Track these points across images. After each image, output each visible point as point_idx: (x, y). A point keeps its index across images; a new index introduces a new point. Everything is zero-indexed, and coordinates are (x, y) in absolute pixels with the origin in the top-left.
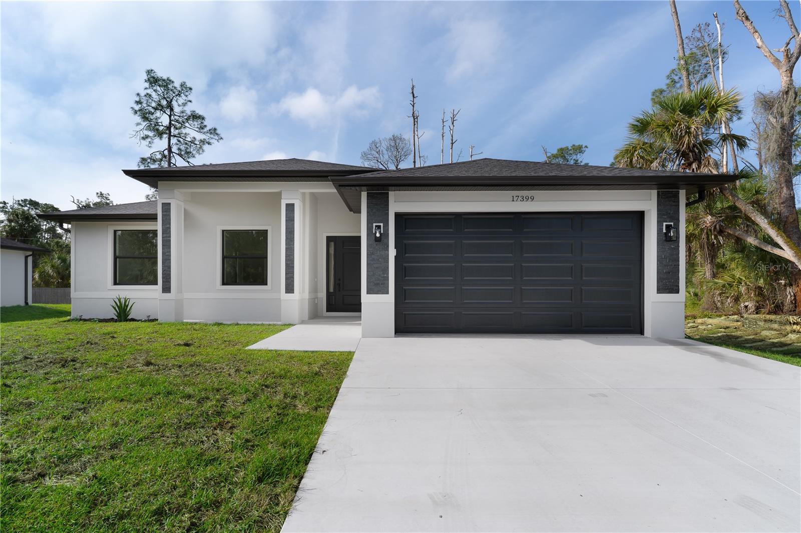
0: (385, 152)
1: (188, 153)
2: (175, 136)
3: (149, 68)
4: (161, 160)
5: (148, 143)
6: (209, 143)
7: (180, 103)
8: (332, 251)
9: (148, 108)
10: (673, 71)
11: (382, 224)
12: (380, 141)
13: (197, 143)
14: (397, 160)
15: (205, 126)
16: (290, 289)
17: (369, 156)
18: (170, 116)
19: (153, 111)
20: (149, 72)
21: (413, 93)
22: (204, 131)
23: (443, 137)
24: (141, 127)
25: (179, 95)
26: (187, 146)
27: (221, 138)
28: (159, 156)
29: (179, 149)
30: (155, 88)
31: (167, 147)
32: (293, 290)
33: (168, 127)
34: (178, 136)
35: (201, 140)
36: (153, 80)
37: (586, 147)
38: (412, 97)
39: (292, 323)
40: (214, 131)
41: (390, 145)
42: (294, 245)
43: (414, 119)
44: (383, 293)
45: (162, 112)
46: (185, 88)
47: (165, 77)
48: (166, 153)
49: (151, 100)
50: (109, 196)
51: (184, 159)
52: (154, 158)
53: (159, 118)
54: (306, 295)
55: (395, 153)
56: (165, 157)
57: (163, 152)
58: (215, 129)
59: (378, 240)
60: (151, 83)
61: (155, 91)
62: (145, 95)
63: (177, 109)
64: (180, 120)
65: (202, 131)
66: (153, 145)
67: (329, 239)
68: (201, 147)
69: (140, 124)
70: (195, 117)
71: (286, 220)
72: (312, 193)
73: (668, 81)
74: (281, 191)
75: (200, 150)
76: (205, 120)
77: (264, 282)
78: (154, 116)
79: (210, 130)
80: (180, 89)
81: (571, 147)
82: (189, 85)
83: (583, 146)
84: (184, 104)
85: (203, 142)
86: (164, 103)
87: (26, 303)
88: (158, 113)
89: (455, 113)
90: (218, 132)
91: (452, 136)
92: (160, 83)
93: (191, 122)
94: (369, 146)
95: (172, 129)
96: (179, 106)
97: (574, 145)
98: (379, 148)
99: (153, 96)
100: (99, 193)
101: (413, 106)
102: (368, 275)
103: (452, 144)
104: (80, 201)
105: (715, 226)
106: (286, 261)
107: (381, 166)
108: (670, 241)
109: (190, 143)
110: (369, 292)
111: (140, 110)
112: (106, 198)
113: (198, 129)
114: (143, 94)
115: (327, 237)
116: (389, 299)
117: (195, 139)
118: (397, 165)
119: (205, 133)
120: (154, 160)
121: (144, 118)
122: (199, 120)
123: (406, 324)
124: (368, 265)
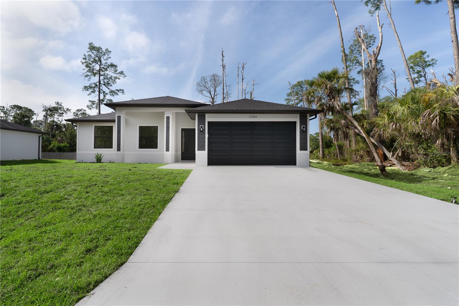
0: (209, 82)
1: (108, 84)
2: (102, 75)
3: (91, 42)
4: (95, 87)
5: (88, 79)
6: (119, 79)
7: (105, 59)
8: (183, 135)
9: (89, 61)
10: (352, 45)
11: (203, 126)
12: (206, 77)
13: (113, 78)
14: (215, 87)
15: (117, 70)
16: (168, 150)
17: (200, 84)
18: (100, 66)
19: (91, 63)
20: (90, 44)
21: (222, 54)
23: (238, 75)
24: (86, 71)
25: (104, 55)
26: (107, 80)
27: (126, 76)
28: (94, 85)
29: (104, 82)
30: (92, 52)
31: (98, 81)
32: (169, 150)
33: (98, 71)
34: (104, 75)
35: (115, 77)
36: (92, 48)
38: (222, 57)
40: (122, 73)
41: (212, 79)
42: (169, 132)
43: (223, 68)
44: (203, 150)
45: (96, 63)
46: (108, 51)
47: (98, 47)
48: (98, 84)
49: (91, 58)
51: (106, 87)
52: (91, 86)
53: (94, 66)
54: (174, 153)
55: (214, 82)
56: (97, 86)
57: (96, 83)
58: (122, 72)
59: (201, 131)
60: (91, 49)
61: (92, 53)
62: (88, 55)
63: (103, 62)
64: (105, 67)
65: (116, 72)
66: (91, 80)
67: (182, 130)
68: (115, 81)
69: (85, 69)
70: (112, 65)
71: (166, 123)
72: (176, 112)
73: (350, 50)
74: (164, 112)
75: (114, 82)
76: (118, 67)
77: (156, 147)
78: (92, 65)
79: (120, 72)
80: (105, 52)
81: (304, 81)
82: (109, 50)
84: (107, 59)
85: (116, 78)
86: (97, 58)
87: (39, 158)
88: (94, 64)
89: (244, 64)
90: (124, 73)
91: (243, 76)
92: (95, 49)
93: (110, 68)
94: (200, 79)
95: (101, 72)
96: (104, 60)
97: (305, 80)
98: (206, 80)
99: (92, 56)
100: (57, 102)
101: (223, 61)
102: (198, 144)
103: (243, 80)
104: (46, 107)
105: (345, 125)
106: (166, 138)
107: (207, 90)
108: (304, 132)
109: (109, 79)
110: (198, 150)
111: (85, 62)
112: (60, 105)
113: (113, 72)
114: (87, 55)
115: (182, 129)
116: (205, 153)
117: (112, 76)
118: (215, 89)
119: (117, 74)
120: (91, 87)
121: (87, 66)
122: (114, 67)
123: (212, 162)
124: (198, 140)
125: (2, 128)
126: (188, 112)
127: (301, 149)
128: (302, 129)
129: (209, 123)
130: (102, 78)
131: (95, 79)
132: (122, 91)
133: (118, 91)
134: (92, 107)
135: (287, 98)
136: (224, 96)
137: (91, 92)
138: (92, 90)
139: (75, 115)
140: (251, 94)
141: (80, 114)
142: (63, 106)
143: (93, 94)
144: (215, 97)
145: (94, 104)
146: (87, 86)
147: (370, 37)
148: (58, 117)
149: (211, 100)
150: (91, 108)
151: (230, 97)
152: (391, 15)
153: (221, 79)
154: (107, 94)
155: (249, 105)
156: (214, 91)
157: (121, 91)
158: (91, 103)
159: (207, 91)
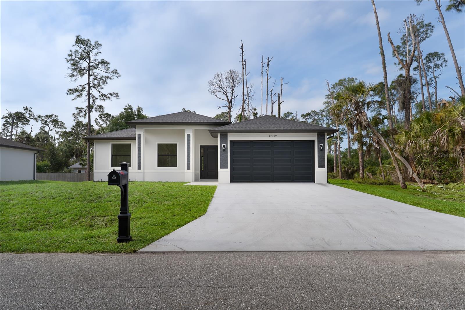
0: (224, 80)
1: (99, 86)
2: (91, 75)
3: (78, 35)
4: (82, 90)
5: (73, 80)
6: (111, 79)
7: (94, 54)
9: (76, 58)
11: (225, 145)
12: (221, 74)
13: (104, 79)
14: (233, 86)
15: (109, 68)
16: (189, 168)
17: (214, 84)
18: (89, 63)
19: (78, 60)
20: (77, 37)
21: (242, 49)
22: (109, 72)
23: (262, 74)
25: (93, 49)
26: (98, 81)
27: (120, 76)
28: (80, 88)
29: (94, 84)
30: (79, 46)
31: (87, 82)
32: (190, 168)
34: (94, 75)
36: (79, 41)
37: (356, 79)
38: (242, 51)
39: (190, 181)
40: (115, 72)
41: (228, 76)
42: (190, 150)
43: (243, 65)
44: (226, 168)
45: (84, 61)
46: (98, 44)
47: (86, 39)
48: (86, 86)
49: (77, 54)
50: (31, 109)
51: (97, 90)
54: (194, 171)
55: (231, 81)
56: (85, 88)
57: (84, 86)
58: (116, 70)
59: (224, 150)
60: (77, 43)
61: (79, 48)
62: (75, 51)
63: (92, 58)
64: (95, 65)
65: (108, 71)
66: (77, 81)
68: (106, 81)
69: (70, 68)
70: (103, 62)
71: (187, 141)
74: (185, 130)
75: (105, 83)
76: (110, 64)
77: (175, 166)
78: (79, 63)
79: (113, 71)
80: (94, 45)
82: (100, 43)
83: (355, 79)
84: (96, 54)
85: (107, 78)
86: (85, 54)
87: (34, 179)
88: (81, 62)
89: (270, 59)
90: (118, 72)
91: (268, 75)
92: (83, 42)
93: (100, 66)
94: (214, 76)
95: (90, 71)
96: (93, 56)
97: (349, 78)
98: (221, 78)
99: (79, 51)
100: (25, 107)
101: (242, 57)
102: (221, 162)
103: (268, 79)
105: (376, 140)
106: (187, 157)
107: (222, 90)
108: (321, 150)
109: (99, 79)
110: (221, 168)
111: (71, 60)
112: (30, 111)
113: (105, 71)
114: (73, 51)
115: (200, 146)
116: (228, 170)
117: (103, 76)
118: (233, 90)
119: (109, 73)
120: (76, 90)
121: (73, 65)
122: (105, 65)
123: (234, 179)
124: (221, 158)
125: (2, 146)
126: (211, 132)
127: (319, 167)
128: (320, 147)
129: (231, 141)
130: (91, 78)
131: (83, 80)
132: (117, 95)
133: (111, 95)
134: (79, 115)
135: (326, 100)
136: (245, 99)
137: (76, 96)
138: (78, 94)
139: (43, 122)
140: (279, 97)
141: (50, 121)
142: (33, 112)
143: (78, 99)
144: (233, 100)
145: (82, 112)
146: (72, 88)
147: (426, 25)
148: (22, 126)
149: (228, 104)
150: (78, 117)
151: (252, 99)
152: (440, 7)
153: (240, 77)
154: (97, 99)
155: (269, 124)
156: (232, 93)
157: (115, 95)
158: (78, 110)
159: (222, 92)
